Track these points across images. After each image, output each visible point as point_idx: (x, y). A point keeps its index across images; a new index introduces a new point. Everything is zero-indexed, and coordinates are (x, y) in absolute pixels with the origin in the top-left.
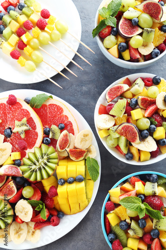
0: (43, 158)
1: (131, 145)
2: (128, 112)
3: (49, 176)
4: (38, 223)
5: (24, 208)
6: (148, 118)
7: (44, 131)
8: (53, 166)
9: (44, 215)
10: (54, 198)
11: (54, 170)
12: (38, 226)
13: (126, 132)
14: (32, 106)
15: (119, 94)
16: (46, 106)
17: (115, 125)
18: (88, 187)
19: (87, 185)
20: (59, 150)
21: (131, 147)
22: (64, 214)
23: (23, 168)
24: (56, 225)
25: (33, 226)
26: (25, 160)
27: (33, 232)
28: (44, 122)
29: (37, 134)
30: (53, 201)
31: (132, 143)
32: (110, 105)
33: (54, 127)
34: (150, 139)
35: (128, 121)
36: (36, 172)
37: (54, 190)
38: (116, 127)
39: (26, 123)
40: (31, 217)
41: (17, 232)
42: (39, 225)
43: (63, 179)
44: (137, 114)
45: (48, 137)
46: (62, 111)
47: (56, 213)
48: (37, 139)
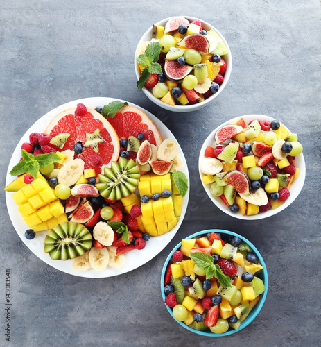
0: (122, 173)
1: (239, 196)
2: (239, 159)
3: (130, 193)
4: (121, 246)
5: (103, 231)
6: (261, 167)
7: (120, 143)
8: (135, 181)
9: (127, 238)
10: (138, 218)
11: (136, 186)
12: (121, 250)
13: (234, 180)
14: (105, 116)
15: (231, 136)
16: (121, 114)
17: (222, 171)
18: (176, 203)
19: (175, 201)
20: (140, 163)
21: (238, 198)
22: (150, 236)
23: (99, 186)
24: (142, 248)
25: (115, 251)
26: (101, 176)
27: (116, 257)
28: (120, 133)
29: (112, 147)
30: (136, 221)
31: (240, 194)
32: (218, 148)
33: (131, 138)
34: (261, 191)
35: (238, 168)
36: (115, 189)
37: (137, 209)
38: (223, 174)
39: (99, 134)
40: (113, 240)
41: (98, 259)
42: (123, 250)
43: (147, 196)
44: (249, 161)
45: (126, 150)
46: (141, 118)
47: (140, 235)
48: (113, 152)
